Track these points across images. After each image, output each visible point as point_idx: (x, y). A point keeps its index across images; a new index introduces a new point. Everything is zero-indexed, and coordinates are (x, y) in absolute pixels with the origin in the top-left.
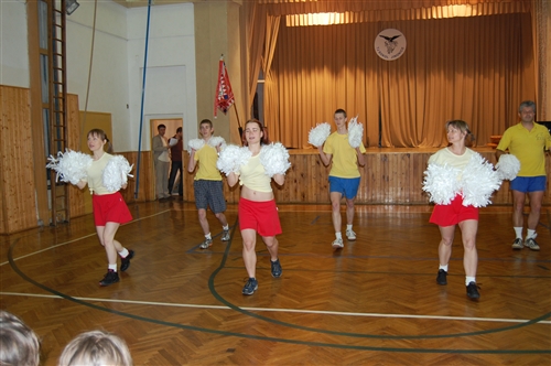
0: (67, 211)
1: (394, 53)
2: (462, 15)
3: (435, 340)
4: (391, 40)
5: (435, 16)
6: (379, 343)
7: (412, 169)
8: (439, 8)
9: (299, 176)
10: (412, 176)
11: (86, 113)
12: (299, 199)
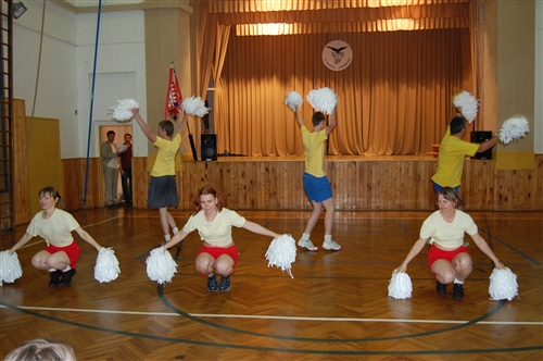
0: (12, 218)
1: (341, 63)
2: (405, 29)
3: (380, 342)
4: (338, 51)
5: (379, 29)
6: (325, 347)
7: (358, 176)
8: (384, 21)
9: (248, 183)
10: (358, 183)
11: (33, 118)
12: (248, 206)
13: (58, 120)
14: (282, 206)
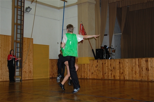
13: (49, 46)
14: (126, 79)
